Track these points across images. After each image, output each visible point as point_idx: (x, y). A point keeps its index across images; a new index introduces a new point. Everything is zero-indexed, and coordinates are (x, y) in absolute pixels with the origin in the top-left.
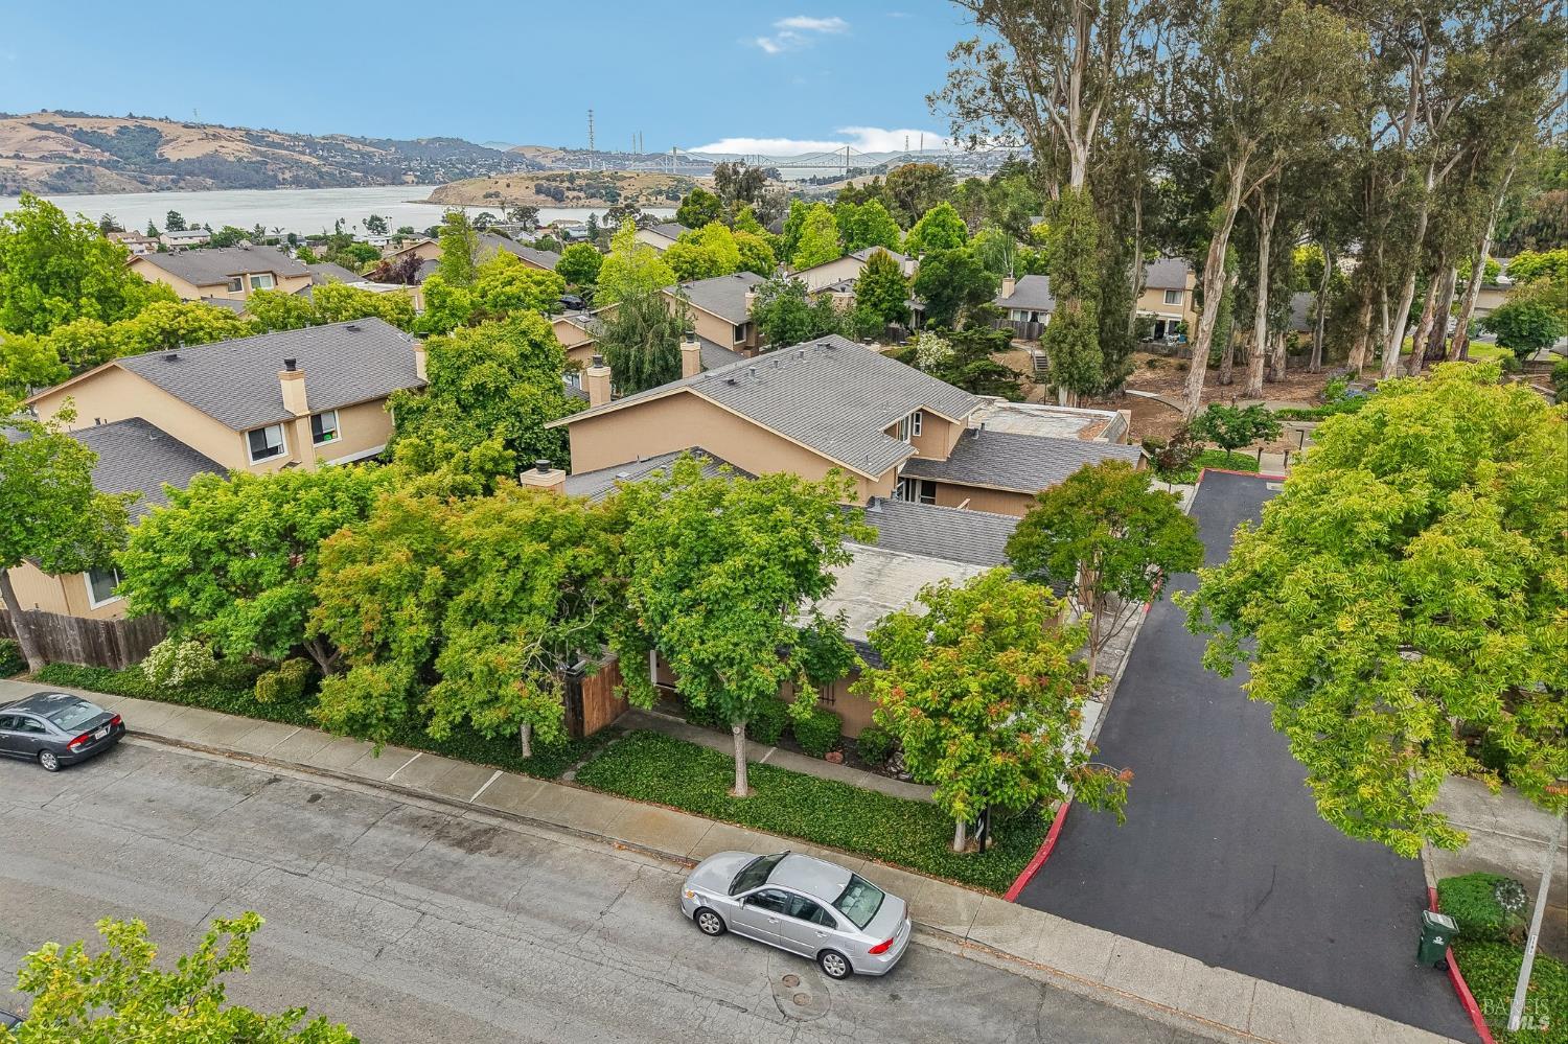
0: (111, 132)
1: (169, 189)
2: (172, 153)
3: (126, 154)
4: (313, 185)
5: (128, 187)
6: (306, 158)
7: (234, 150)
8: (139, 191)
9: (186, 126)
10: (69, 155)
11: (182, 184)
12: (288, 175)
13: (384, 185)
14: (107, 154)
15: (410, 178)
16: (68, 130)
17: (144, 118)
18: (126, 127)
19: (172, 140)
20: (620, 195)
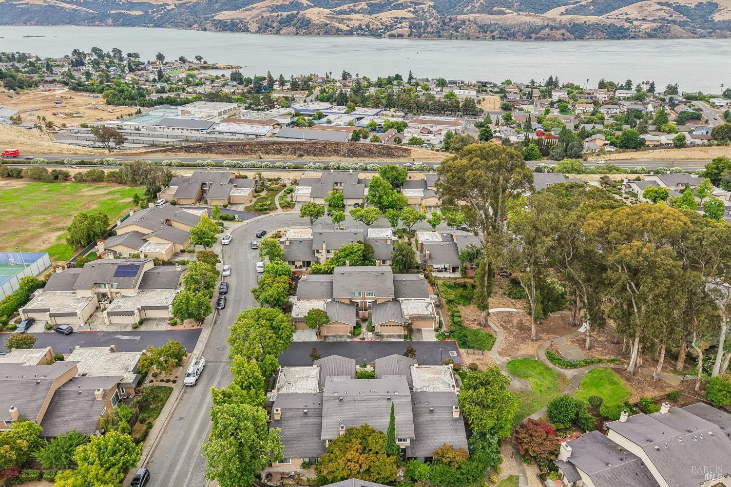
0: (693, 6)
1: (705, 37)
2: (718, 17)
3: (694, 17)
14: (685, 17)
19: (721, 10)
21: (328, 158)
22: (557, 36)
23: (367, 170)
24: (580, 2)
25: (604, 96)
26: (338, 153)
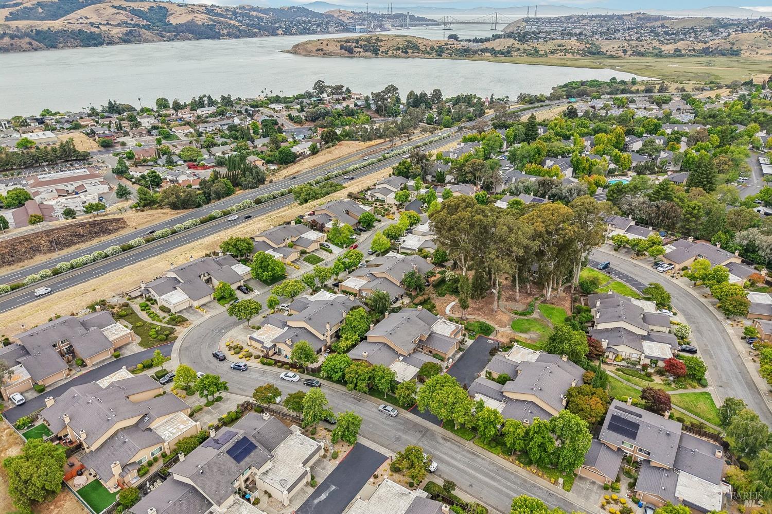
0: (146, 9)
1: (173, 40)
2: (173, 21)
3: (153, 21)
4: (237, 37)
5: (155, 39)
6: (233, 22)
7: (201, 19)
8: (160, 41)
9: (178, 5)
10: (129, 22)
11: (178, 37)
12: (225, 32)
13: (268, 36)
14: (145, 21)
15: (280, 32)
16: (128, 9)
17: (160, 2)
18: (152, 7)
19: (172, 14)
20: (379, 50)
21: (31, 261)
22: (25, 46)
23: (108, 256)
24: (22, 4)
25: (189, 115)
26: (39, 251)
